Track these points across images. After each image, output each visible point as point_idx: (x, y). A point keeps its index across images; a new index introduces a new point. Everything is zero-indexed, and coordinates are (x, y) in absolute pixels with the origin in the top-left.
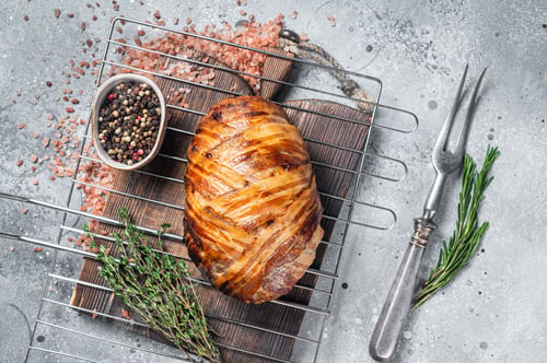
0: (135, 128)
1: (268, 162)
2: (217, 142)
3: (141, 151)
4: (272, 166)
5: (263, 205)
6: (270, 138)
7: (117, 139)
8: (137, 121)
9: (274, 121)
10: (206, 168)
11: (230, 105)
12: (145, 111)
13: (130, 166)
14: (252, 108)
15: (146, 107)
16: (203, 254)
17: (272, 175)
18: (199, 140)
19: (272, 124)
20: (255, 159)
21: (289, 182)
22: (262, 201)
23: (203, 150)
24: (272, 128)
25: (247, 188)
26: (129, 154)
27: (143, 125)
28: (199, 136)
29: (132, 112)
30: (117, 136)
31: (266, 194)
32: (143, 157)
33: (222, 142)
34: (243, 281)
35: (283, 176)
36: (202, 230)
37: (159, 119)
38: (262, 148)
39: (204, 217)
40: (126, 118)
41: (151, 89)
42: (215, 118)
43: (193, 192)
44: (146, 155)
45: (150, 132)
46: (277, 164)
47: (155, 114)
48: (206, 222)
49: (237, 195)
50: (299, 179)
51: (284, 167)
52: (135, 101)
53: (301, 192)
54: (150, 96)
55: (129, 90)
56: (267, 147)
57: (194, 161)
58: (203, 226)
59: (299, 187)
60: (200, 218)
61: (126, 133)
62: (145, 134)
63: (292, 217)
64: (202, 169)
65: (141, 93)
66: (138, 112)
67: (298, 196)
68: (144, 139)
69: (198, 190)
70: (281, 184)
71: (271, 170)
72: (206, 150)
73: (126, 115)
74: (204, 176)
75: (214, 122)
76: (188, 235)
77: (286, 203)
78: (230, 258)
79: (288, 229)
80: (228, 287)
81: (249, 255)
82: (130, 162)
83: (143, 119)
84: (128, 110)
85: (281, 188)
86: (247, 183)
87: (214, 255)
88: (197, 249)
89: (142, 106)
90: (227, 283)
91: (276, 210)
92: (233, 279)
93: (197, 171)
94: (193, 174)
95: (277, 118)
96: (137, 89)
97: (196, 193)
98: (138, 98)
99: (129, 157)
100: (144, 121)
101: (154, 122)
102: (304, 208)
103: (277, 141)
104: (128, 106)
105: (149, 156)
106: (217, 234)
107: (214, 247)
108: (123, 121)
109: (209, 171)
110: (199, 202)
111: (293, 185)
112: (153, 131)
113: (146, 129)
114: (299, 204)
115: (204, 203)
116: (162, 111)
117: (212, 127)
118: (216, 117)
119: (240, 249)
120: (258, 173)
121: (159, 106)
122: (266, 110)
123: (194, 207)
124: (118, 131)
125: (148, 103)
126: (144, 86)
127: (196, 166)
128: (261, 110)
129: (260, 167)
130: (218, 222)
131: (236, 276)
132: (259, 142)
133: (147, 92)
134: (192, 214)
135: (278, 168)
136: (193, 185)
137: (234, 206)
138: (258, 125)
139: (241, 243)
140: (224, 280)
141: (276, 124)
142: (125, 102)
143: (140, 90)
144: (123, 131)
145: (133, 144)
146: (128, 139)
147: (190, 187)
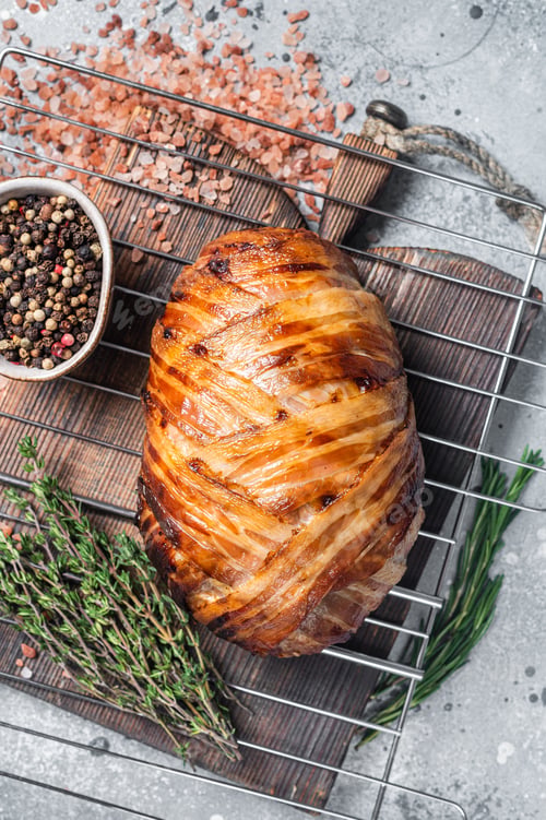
0: (51, 291)
1: (327, 371)
2: (219, 322)
3: (68, 339)
4: (335, 379)
5: (313, 463)
6: (331, 319)
7: (16, 318)
8: (54, 275)
9: (339, 284)
10: (193, 376)
11: (246, 245)
12: (68, 253)
13: (47, 372)
14: (294, 255)
15: (69, 244)
16: (179, 557)
17: (335, 399)
18: (178, 315)
19: (335, 290)
20: (301, 364)
21: (368, 414)
22: (312, 453)
23: (187, 338)
24: (336, 299)
25: (282, 424)
26: (43, 346)
27: (66, 282)
28: (178, 307)
29: (41, 258)
30: (14, 311)
31: (324, 439)
32: (74, 348)
33: (230, 324)
34: (262, 616)
35: (356, 403)
36: (181, 506)
37: (99, 268)
38: (315, 340)
39: (186, 480)
40: (28, 272)
41: (76, 207)
42: (215, 273)
43: (163, 425)
44: (78, 344)
45: (83, 297)
46: (345, 377)
47: (91, 257)
48: (188, 489)
49: (260, 438)
50: (386, 408)
51: (359, 382)
52: (46, 233)
53: (391, 438)
54: (76, 220)
55: (30, 214)
56: (324, 340)
57: (168, 360)
58: (182, 498)
59: (387, 426)
60: (177, 482)
61: (33, 304)
62: (74, 301)
63: (373, 489)
64: (184, 380)
65: (57, 217)
66: (55, 257)
67: (385, 444)
68: (73, 311)
69: (175, 422)
70: (354, 419)
71: (332, 388)
72: (194, 338)
73: (29, 264)
74: (188, 393)
75: (213, 280)
76: (149, 513)
77: (362, 459)
78: (238, 568)
79: (362, 513)
80: (226, 625)
81: (280, 565)
82: (47, 362)
83: (66, 271)
84: (32, 254)
85: (353, 428)
86: (282, 415)
87: (205, 561)
88: (169, 544)
89: (61, 242)
90: (226, 617)
91: (343, 475)
92: (241, 610)
93: (173, 382)
94: (165, 387)
95: (343, 277)
96: (45, 209)
97: (170, 428)
98: (52, 227)
99: (44, 353)
100: (69, 274)
101: (90, 274)
102: (395, 470)
103: (345, 326)
104: (32, 245)
105: (87, 348)
106: (213, 517)
107: (203, 543)
108: (23, 279)
109: (200, 383)
110: (175, 447)
111: (374, 422)
112: (89, 294)
113: (75, 290)
114: (386, 462)
115: (187, 451)
116: (105, 250)
117: (208, 291)
118: (218, 269)
119: (261, 551)
120: (307, 395)
121: (96, 240)
122: (323, 261)
123: (164, 457)
124: (15, 300)
125: (72, 235)
126: (61, 200)
127: (172, 371)
128: (311, 260)
129: (309, 381)
130: (216, 492)
131: (248, 606)
132: (308, 328)
133: (69, 214)
134: (159, 472)
135: (347, 384)
136: (163, 409)
137: (253, 461)
138: (307, 292)
139: (264, 540)
140: (221, 611)
141: (342, 290)
142: (25, 238)
143: (54, 209)
144: (25, 299)
145: (50, 324)
146: (38, 315)
147: (157, 414)
